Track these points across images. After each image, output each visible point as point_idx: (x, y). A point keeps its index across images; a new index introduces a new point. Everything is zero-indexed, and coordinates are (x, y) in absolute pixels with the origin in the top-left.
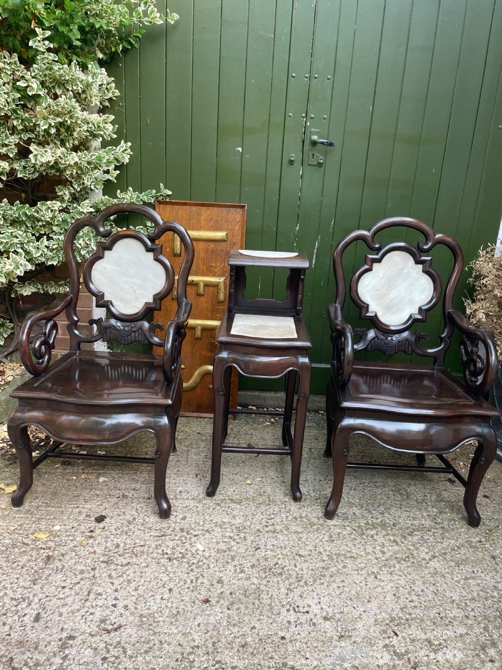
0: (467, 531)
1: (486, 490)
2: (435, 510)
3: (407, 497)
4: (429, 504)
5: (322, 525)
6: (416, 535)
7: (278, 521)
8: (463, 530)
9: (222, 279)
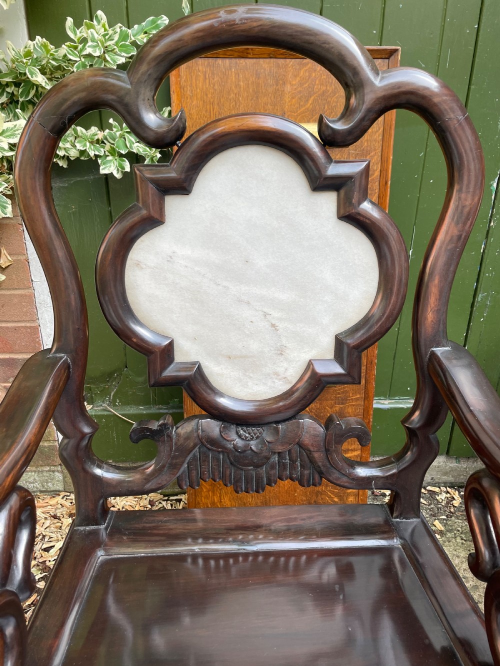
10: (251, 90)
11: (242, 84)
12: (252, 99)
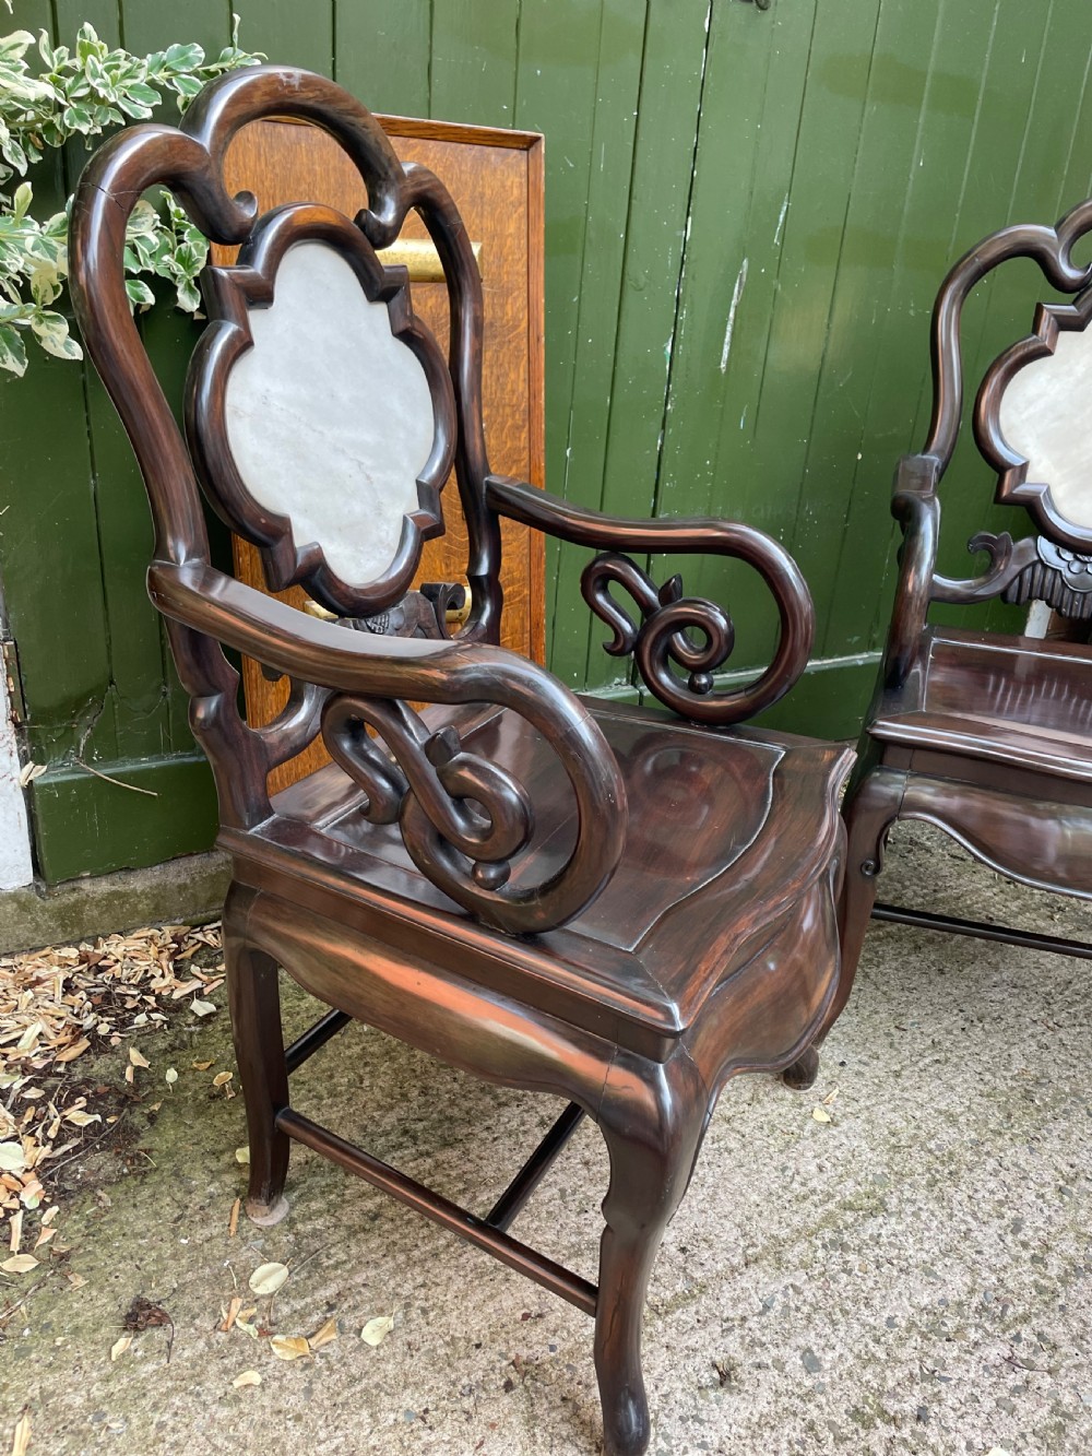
10: (332, 180)
11: (317, 168)
12: (336, 195)
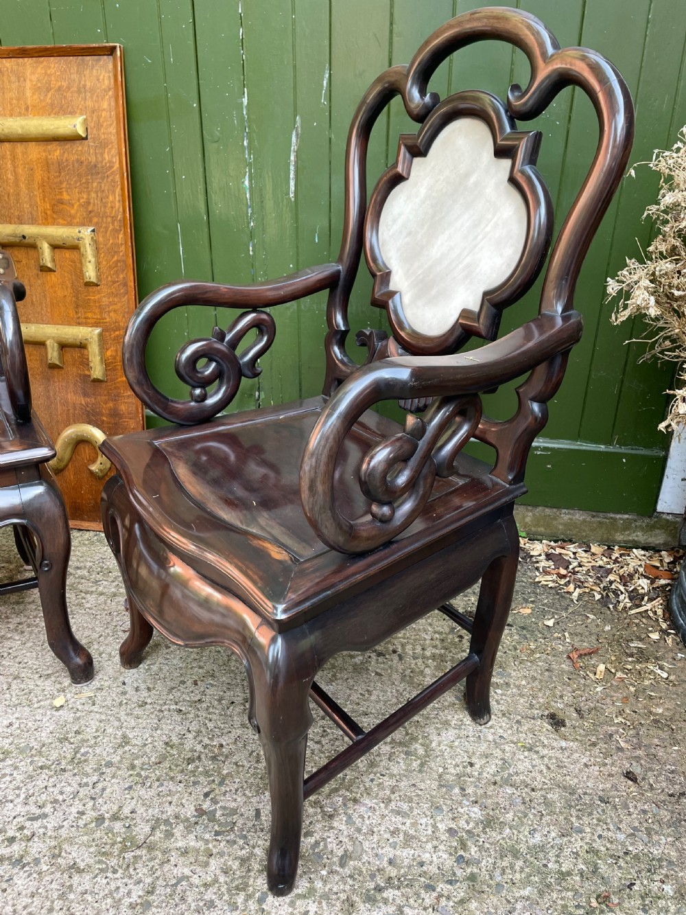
0: (535, 897)
1: (639, 752)
2: (476, 813)
3: (422, 765)
4: (470, 790)
5: (151, 848)
6: (386, 901)
7: (49, 826)
8: (526, 892)
9: (86, 232)
